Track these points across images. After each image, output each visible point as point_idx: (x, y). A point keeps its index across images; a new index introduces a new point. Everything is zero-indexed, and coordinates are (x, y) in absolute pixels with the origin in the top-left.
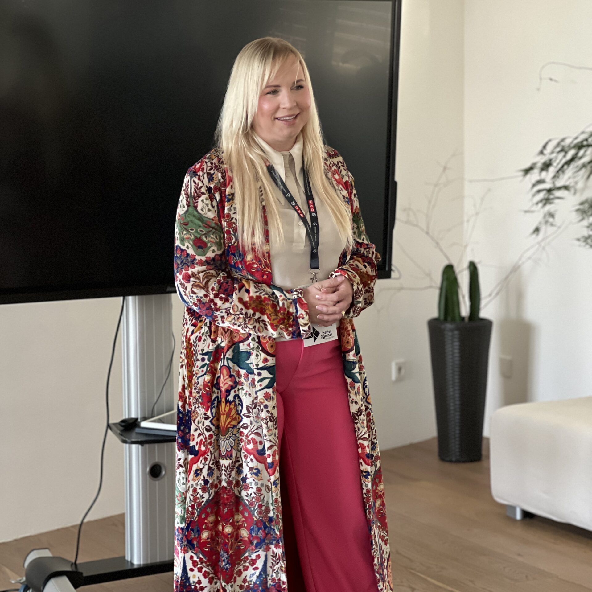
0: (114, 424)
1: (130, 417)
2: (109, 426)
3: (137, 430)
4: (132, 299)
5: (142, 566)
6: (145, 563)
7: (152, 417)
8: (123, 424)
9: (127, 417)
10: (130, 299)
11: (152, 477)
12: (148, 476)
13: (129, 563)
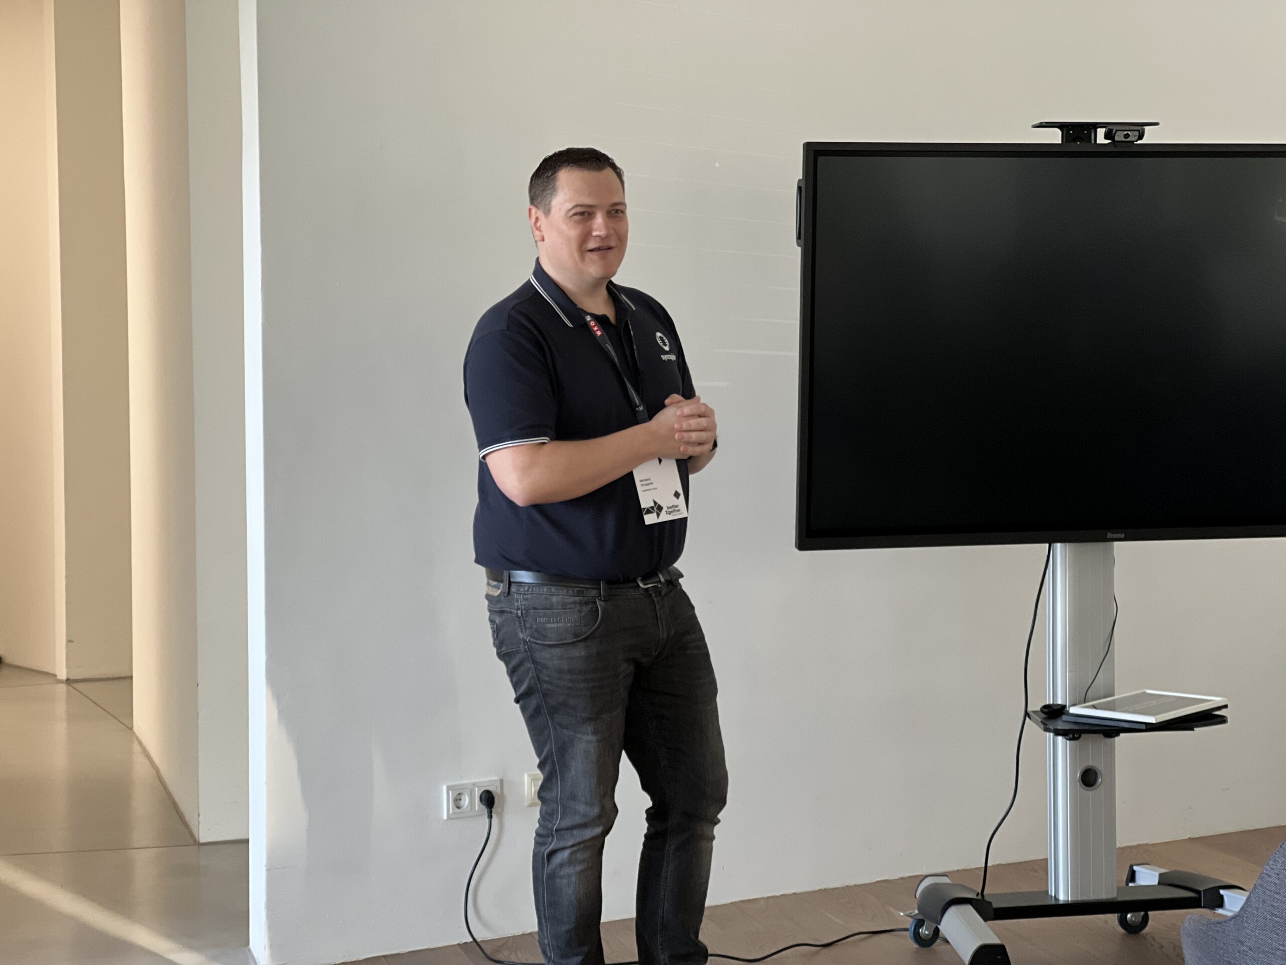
0: (1034, 712)
1: (1055, 703)
2: (1027, 714)
3: (1064, 718)
4: (1061, 548)
5: (1070, 902)
6: (1075, 899)
7: (1085, 702)
8: (1046, 710)
9: (1051, 703)
10: (1058, 546)
11: (1083, 786)
12: (1079, 784)
13: (1053, 898)
